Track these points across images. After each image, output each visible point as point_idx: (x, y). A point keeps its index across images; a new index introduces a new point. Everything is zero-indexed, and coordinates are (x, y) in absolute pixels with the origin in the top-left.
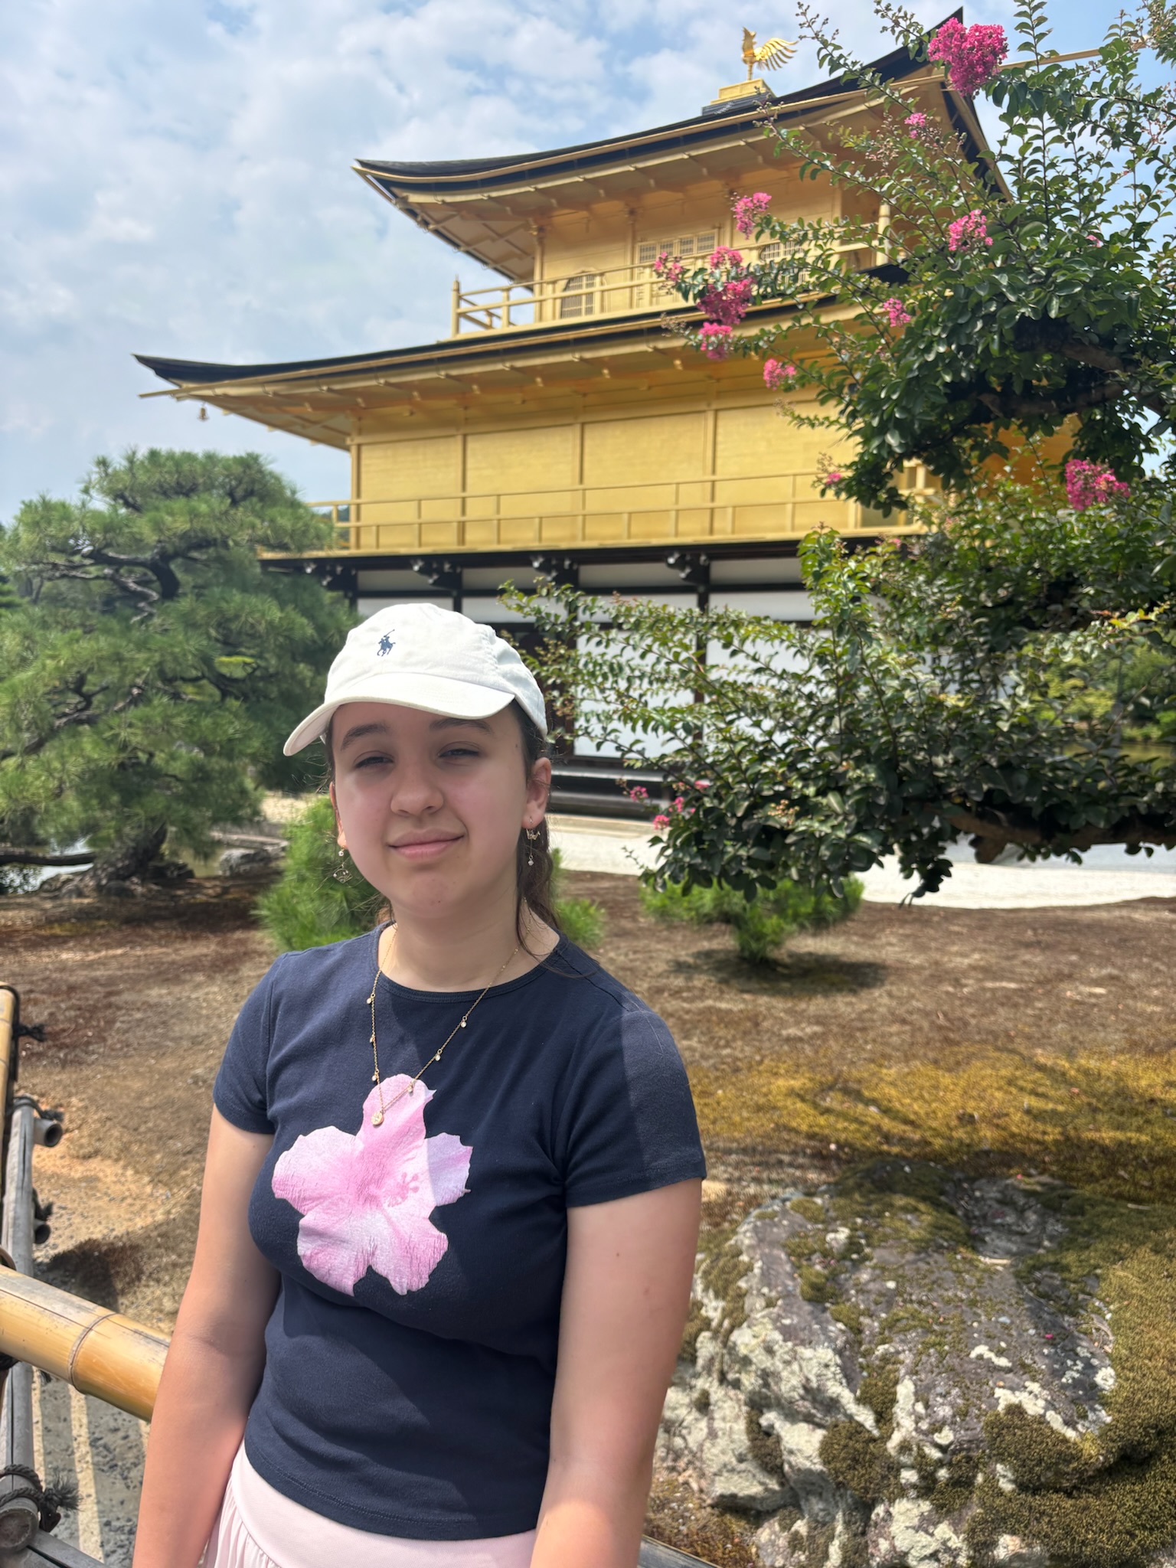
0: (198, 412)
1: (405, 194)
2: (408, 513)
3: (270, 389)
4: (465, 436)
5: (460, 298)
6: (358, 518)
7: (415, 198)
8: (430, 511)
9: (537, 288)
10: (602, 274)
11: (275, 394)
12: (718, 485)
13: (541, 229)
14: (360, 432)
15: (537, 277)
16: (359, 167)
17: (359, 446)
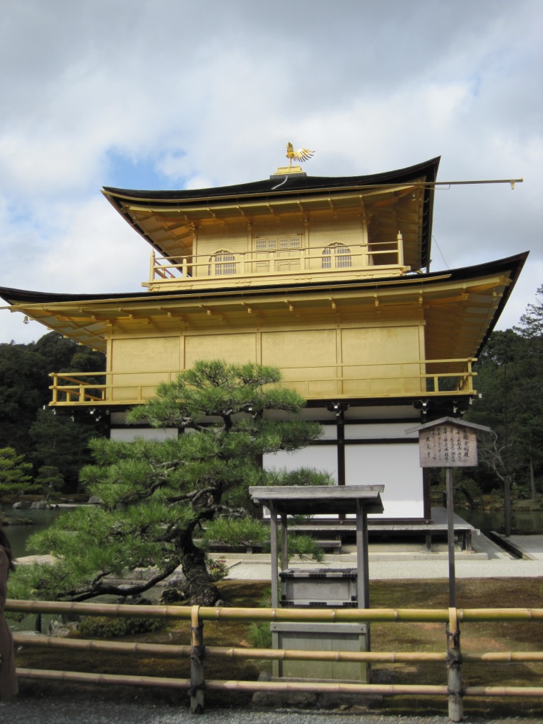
0: (23, 319)
1: (127, 206)
4: (185, 337)
5: (155, 261)
6: (112, 383)
7: (133, 208)
9: (194, 259)
12: (344, 368)
13: (196, 227)
15: (194, 254)
16: (103, 190)
17: (113, 340)
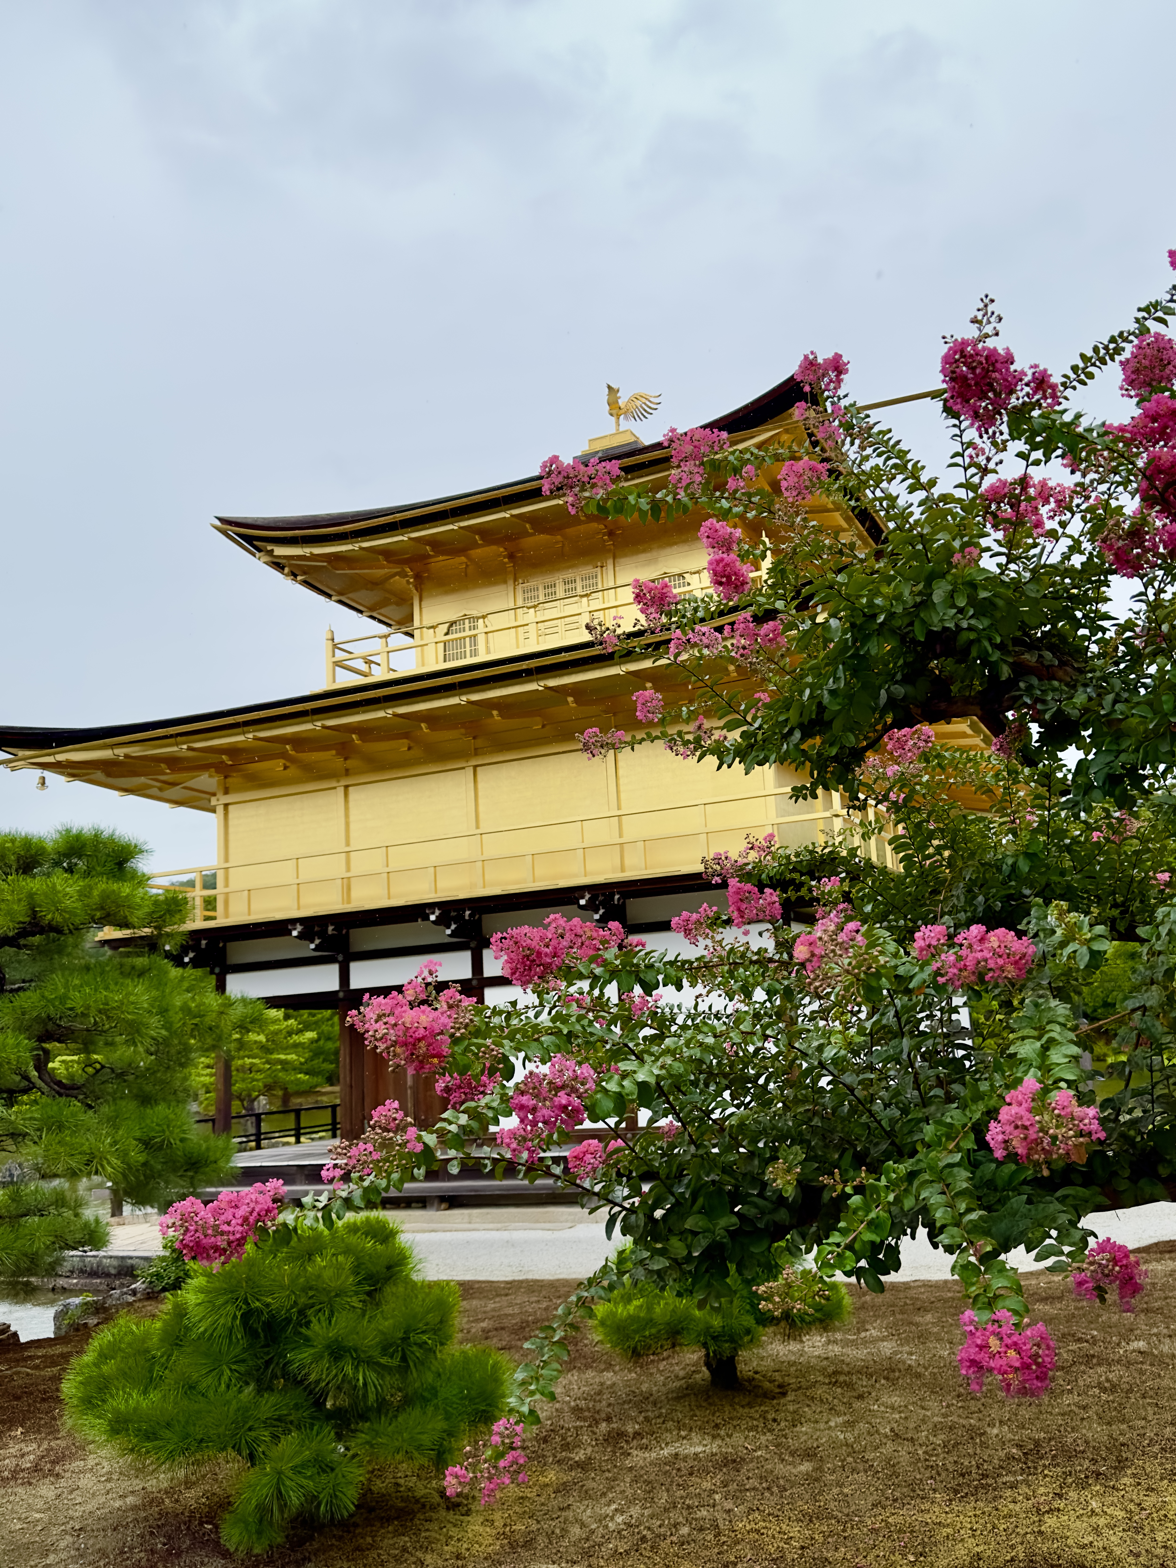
0: (37, 781)
1: (270, 549)
2: (286, 874)
3: (121, 752)
4: (346, 787)
5: (335, 646)
6: (227, 885)
7: (281, 551)
8: (310, 870)
9: (417, 633)
10: (484, 617)
11: (126, 756)
12: (625, 819)
13: (418, 577)
14: (226, 792)
15: (416, 623)
16: (218, 523)
17: (226, 806)
